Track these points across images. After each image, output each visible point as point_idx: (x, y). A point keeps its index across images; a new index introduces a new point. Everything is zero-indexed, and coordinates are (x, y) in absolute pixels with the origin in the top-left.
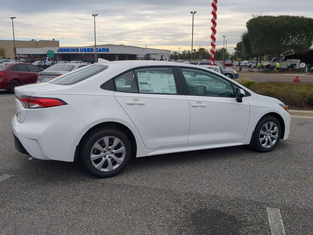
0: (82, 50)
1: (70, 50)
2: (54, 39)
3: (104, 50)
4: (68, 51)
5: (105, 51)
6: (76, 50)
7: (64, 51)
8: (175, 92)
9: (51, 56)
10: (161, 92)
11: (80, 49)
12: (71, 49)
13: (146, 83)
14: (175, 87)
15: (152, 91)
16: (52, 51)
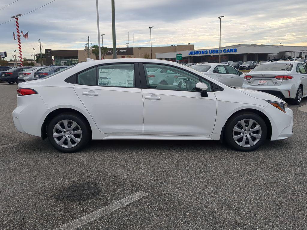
0: (210, 52)
1: (200, 53)
2: (189, 44)
3: (232, 50)
4: (198, 54)
5: (233, 52)
6: (205, 52)
7: (194, 54)
8: (132, 86)
9: (179, 59)
10: (118, 85)
11: (209, 51)
12: (201, 51)
13: (106, 78)
14: (132, 81)
15: (110, 84)
16: (180, 55)
